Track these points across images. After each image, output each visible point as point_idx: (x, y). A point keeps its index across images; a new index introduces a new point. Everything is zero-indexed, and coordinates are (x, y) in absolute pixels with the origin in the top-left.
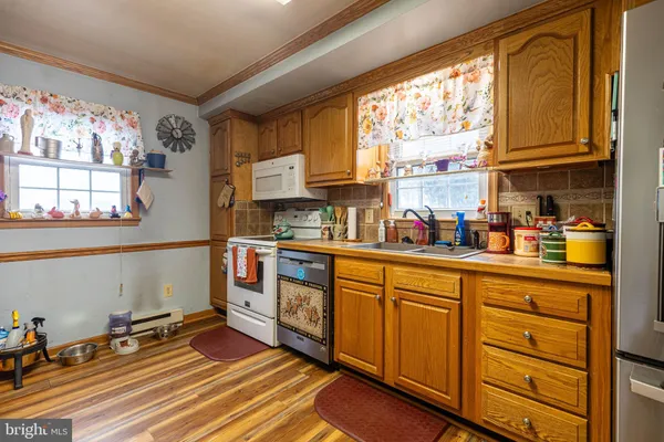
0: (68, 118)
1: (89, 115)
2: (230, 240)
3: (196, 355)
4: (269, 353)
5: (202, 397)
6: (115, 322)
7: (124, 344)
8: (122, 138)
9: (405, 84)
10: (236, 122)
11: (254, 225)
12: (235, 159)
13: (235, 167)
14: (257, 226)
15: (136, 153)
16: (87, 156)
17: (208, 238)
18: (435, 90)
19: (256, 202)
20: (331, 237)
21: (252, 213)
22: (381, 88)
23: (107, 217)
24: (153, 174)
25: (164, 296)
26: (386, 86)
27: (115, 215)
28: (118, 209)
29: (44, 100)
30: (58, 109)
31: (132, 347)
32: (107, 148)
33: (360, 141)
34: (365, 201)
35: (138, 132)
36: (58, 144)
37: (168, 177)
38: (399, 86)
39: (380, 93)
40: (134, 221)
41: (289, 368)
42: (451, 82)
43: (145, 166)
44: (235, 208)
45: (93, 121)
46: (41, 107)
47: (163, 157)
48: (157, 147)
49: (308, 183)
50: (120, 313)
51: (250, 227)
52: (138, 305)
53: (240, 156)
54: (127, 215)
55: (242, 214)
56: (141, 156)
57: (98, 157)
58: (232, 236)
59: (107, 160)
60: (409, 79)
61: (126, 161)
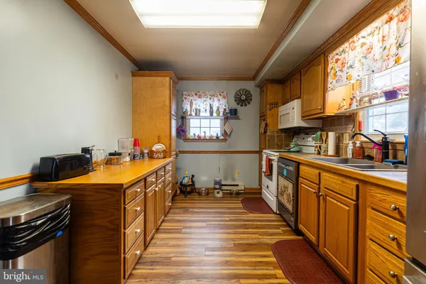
0: (203, 99)
1: (209, 97)
2: (264, 151)
3: (241, 205)
4: (272, 215)
5: (230, 220)
6: (216, 183)
7: (218, 193)
8: (220, 104)
9: (355, 38)
10: (269, 86)
11: (279, 143)
12: (268, 106)
13: (268, 111)
14: (282, 144)
15: (225, 110)
16: (208, 114)
17: (258, 150)
18: (376, 37)
19: (281, 130)
20: (319, 153)
21: (278, 136)
22: (340, 45)
23: (215, 138)
24: (231, 118)
25: (236, 176)
26: (343, 43)
27: (217, 137)
28: (219, 135)
29: (196, 94)
30: (200, 97)
31: (220, 195)
32: (215, 109)
33: (329, 85)
34: (343, 127)
35: (226, 101)
36: (200, 110)
37: (239, 119)
38: (351, 40)
39: (341, 49)
40: (225, 140)
41: (276, 225)
42: (386, 26)
43: (229, 115)
44: (268, 133)
45: (210, 99)
46: (195, 97)
47: (236, 110)
48: (234, 105)
49: (303, 117)
50: (218, 179)
51: (277, 145)
52: (226, 178)
53: (271, 104)
54: (222, 138)
55: (272, 137)
56: (227, 111)
57: (211, 114)
58: (266, 149)
59: (215, 114)
60: (357, 32)
61: (221, 115)
